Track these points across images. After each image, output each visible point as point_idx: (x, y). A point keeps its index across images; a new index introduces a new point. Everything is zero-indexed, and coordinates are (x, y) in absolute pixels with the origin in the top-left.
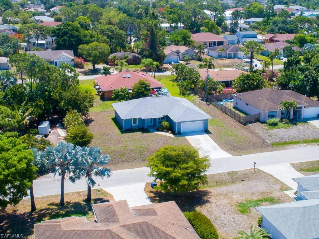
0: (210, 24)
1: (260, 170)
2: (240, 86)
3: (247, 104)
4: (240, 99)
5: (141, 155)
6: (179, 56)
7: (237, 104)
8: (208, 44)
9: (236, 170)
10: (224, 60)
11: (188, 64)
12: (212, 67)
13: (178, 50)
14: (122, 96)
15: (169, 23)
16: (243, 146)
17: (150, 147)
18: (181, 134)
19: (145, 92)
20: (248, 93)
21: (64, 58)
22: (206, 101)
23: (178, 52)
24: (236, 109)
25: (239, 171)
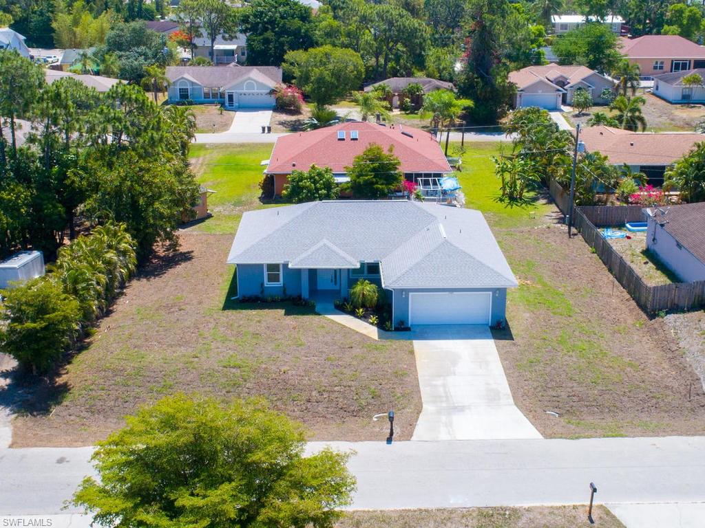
0: (687, 14)
1: (613, 517)
2: (686, 183)
3: (679, 245)
4: (662, 225)
5: (229, 394)
6: (561, 93)
7: (654, 240)
8: (667, 67)
9: (517, 505)
10: (694, 109)
11: (584, 115)
12: (639, 124)
13: (562, 77)
14: (309, 191)
15: (582, 14)
16: (607, 396)
17: (274, 368)
18: (408, 329)
19: (377, 183)
20: (694, 209)
21: (250, 86)
22: (570, 225)
23: (562, 83)
24: (647, 257)
25: (529, 510)
